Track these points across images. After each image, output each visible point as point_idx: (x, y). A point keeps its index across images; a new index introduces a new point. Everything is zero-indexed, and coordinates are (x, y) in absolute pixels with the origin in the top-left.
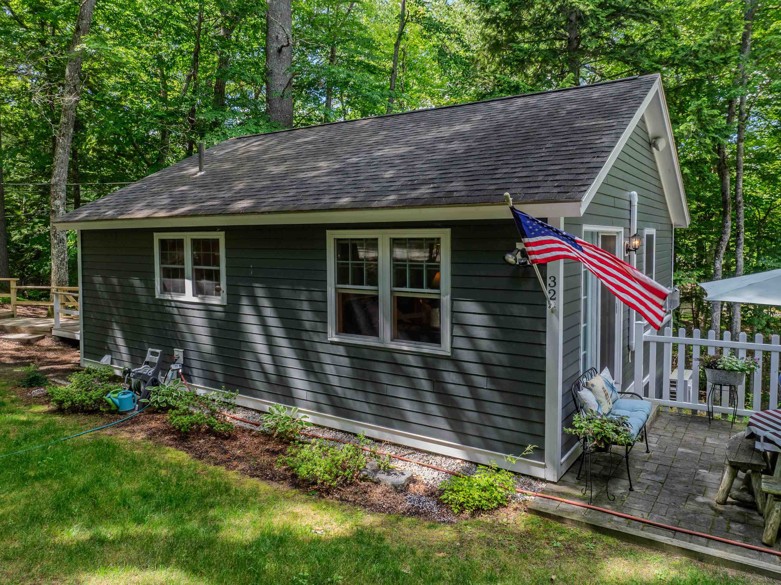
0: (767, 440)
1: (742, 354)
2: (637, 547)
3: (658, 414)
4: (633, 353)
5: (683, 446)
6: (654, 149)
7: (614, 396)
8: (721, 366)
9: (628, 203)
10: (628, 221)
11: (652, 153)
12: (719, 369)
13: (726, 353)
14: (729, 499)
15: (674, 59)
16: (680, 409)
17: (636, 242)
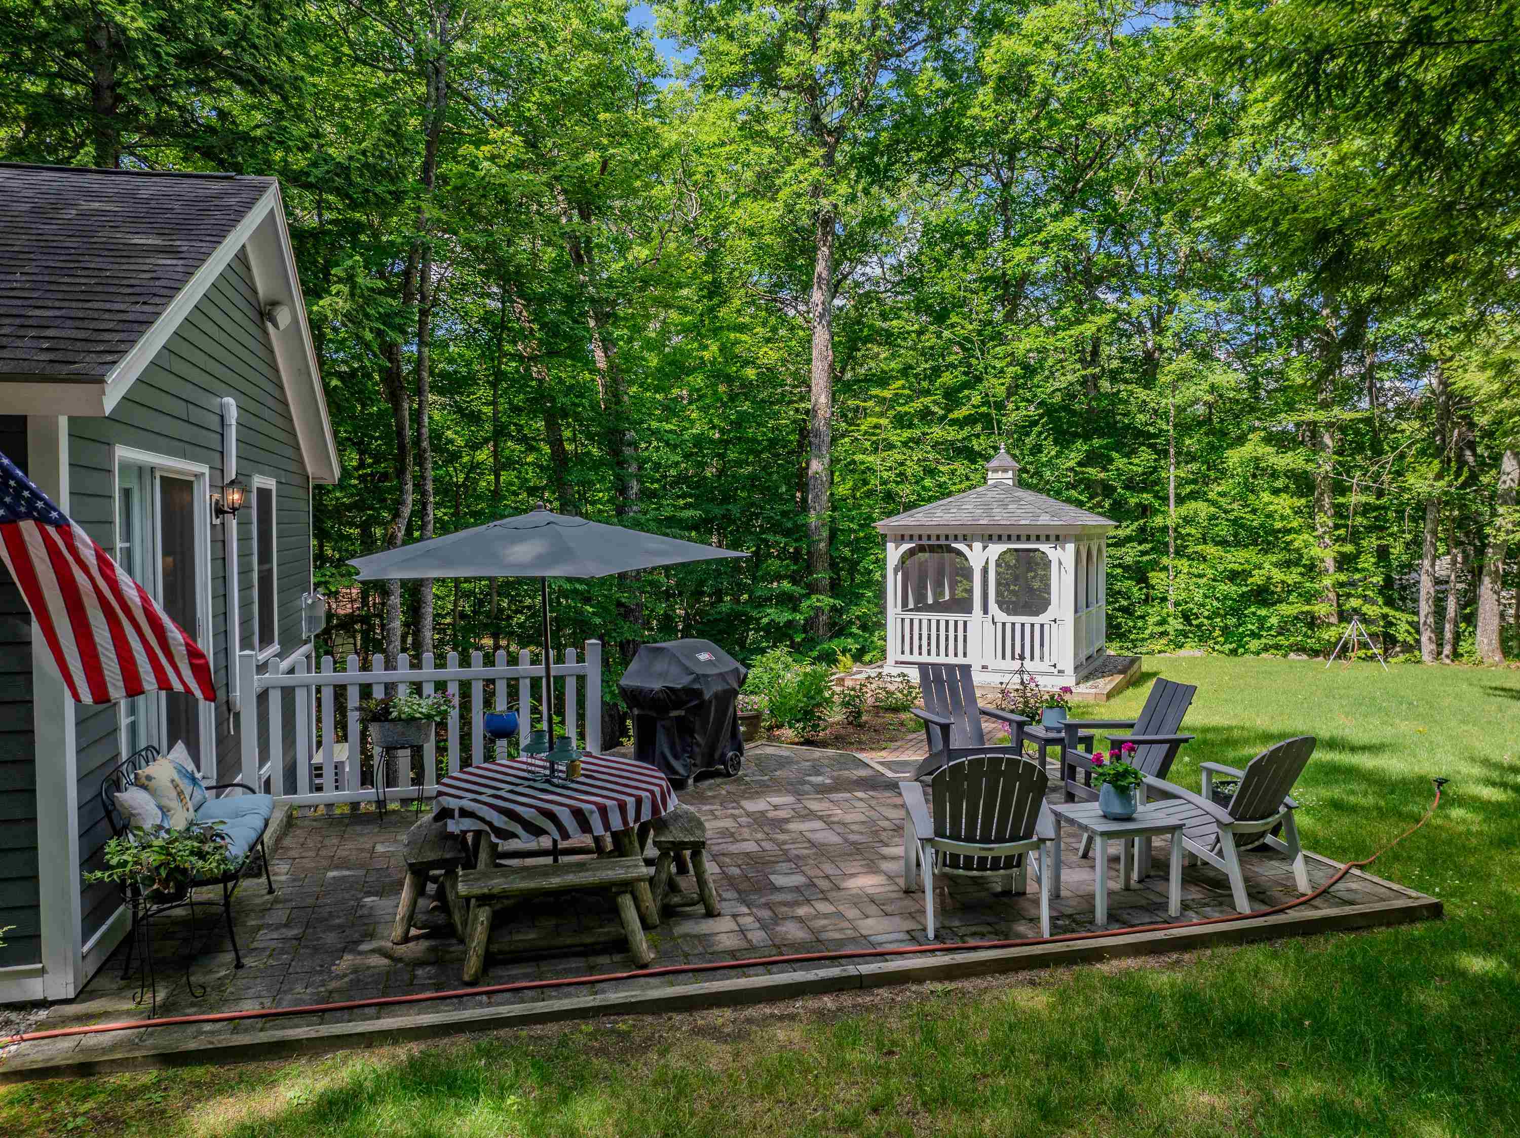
0: (464, 813)
1: (428, 689)
2: (252, 1066)
3: (290, 822)
4: (237, 715)
5: (337, 867)
6: (269, 325)
7: (198, 795)
8: (395, 714)
9: (217, 419)
10: (218, 455)
11: (266, 332)
12: (393, 720)
13: (403, 692)
14: (413, 932)
15: (307, 174)
16: (329, 806)
17: (235, 497)
